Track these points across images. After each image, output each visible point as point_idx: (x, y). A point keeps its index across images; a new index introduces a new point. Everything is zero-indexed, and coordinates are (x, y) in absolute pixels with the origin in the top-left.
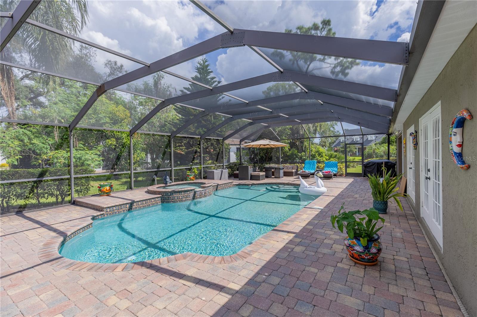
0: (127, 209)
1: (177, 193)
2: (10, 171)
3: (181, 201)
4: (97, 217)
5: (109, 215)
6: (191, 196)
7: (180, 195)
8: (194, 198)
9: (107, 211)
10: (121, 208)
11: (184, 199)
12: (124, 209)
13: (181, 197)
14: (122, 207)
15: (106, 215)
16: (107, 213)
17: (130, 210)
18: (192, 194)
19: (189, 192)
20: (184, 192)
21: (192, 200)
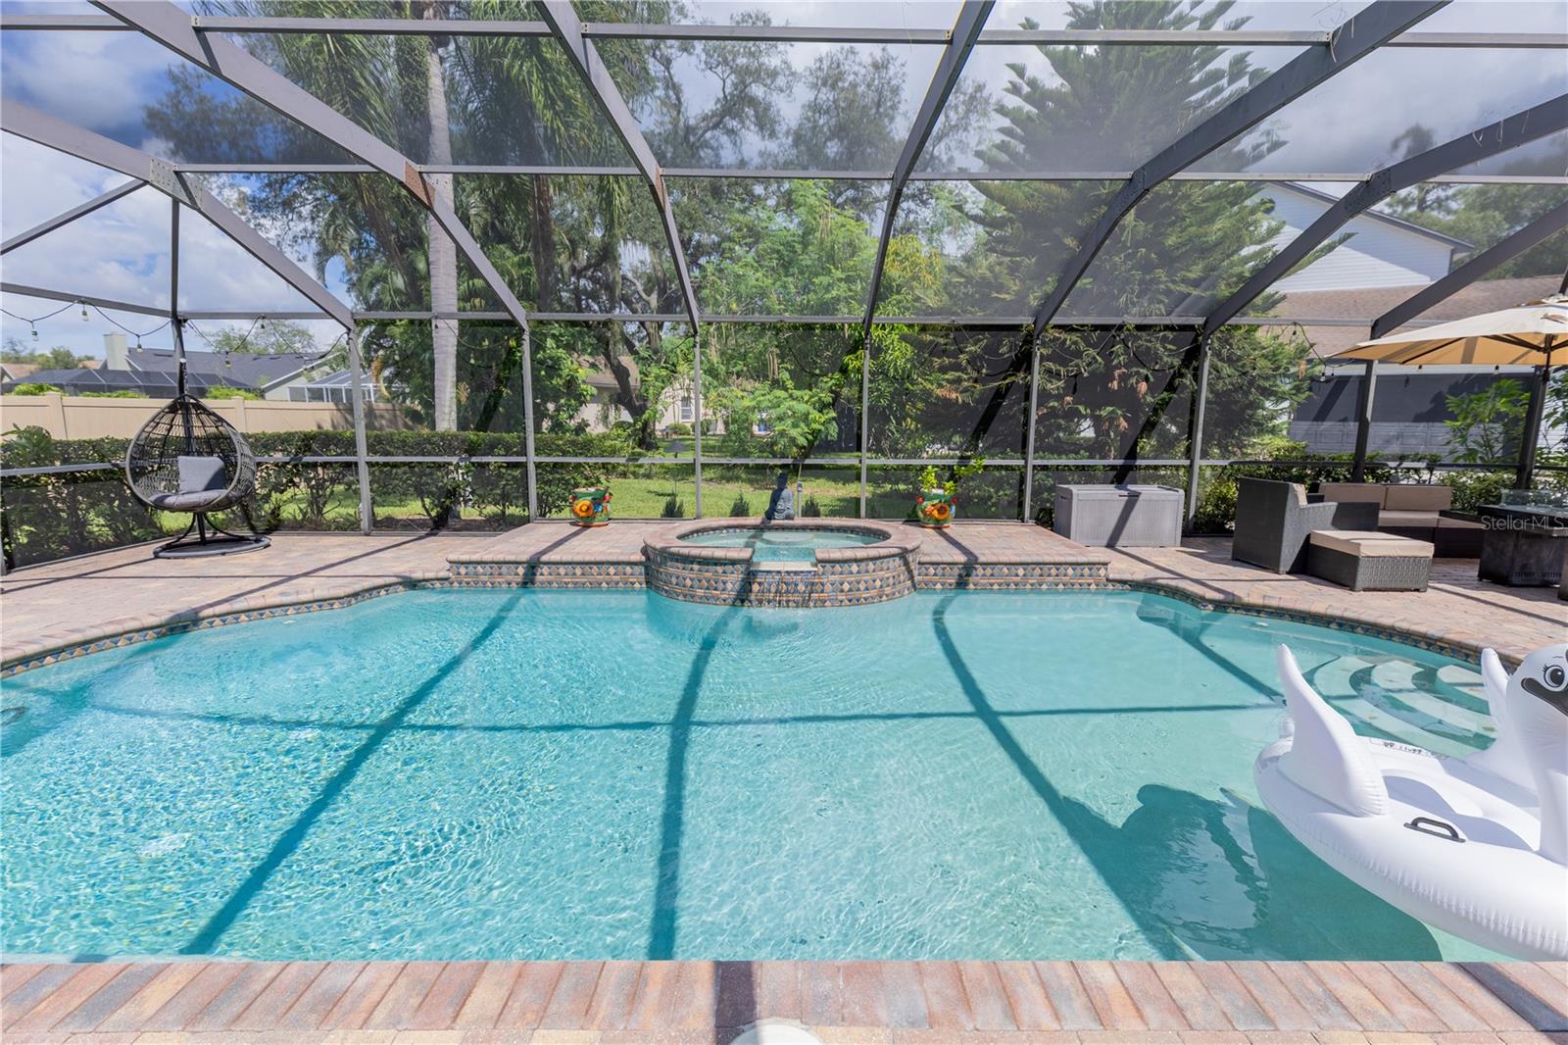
0: (519, 579)
1: (677, 561)
2: (454, 436)
3: (690, 597)
4: (428, 584)
5: (464, 584)
6: (729, 586)
7: (686, 573)
8: (743, 597)
9: (459, 574)
10: (500, 574)
11: (700, 592)
12: (510, 578)
13: (688, 582)
14: (504, 569)
15: (456, 584)
16: (460, 578)
17: (529, 585)
18: (733, 579)
19: (720, 569)
20: (699, 563)
21: (733, 605)
